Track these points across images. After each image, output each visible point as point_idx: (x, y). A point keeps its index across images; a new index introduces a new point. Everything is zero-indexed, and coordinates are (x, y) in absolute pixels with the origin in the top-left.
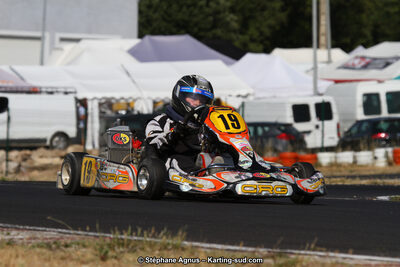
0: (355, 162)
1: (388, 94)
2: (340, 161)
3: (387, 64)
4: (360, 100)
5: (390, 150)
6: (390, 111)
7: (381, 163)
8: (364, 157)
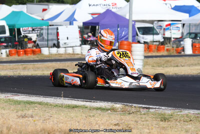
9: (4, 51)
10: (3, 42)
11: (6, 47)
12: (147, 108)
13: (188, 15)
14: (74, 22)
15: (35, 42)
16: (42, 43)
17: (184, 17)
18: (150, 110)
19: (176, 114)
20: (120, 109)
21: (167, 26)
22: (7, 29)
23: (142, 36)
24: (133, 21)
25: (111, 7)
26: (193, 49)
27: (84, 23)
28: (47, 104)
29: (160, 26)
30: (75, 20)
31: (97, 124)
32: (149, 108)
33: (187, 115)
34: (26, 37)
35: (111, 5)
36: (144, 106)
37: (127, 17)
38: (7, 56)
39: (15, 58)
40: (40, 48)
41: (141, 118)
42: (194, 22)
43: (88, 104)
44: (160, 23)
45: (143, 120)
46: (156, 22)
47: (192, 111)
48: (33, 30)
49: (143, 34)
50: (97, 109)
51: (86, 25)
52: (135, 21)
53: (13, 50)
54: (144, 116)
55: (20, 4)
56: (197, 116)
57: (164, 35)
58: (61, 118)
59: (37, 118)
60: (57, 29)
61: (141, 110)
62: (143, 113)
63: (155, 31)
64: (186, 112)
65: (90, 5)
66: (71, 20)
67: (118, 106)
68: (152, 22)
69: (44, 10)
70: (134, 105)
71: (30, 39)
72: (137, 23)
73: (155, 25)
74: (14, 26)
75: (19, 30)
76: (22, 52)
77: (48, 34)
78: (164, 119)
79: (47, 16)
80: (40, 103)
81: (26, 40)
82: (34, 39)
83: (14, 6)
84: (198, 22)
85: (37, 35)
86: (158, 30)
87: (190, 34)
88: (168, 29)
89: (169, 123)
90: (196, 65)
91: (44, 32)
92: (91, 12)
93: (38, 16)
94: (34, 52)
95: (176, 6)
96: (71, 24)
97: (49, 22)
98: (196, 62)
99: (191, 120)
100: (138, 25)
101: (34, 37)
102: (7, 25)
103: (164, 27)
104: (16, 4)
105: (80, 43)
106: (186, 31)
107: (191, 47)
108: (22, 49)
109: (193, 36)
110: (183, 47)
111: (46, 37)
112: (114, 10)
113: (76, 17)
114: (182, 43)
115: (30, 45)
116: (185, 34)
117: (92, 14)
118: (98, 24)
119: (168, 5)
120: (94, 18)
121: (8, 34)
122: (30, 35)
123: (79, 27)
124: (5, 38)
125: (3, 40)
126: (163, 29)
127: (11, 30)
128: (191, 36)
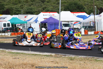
0: (5, 35)
1: (7, 23)
2: (2, 35)
3: (4, 18)
4: (3, 25)
5: (11, 33)
6: (8, 26)
7: (9, 35)
8: (6, 34)
9: (9, 33)
10: (9, 30)
11: (10, 32)
12: (65, 55)
13: (83, 19)
14: (37, 22)
15: (22, 30)
16: (24, 30)
17: (81, 20)
18: (66, 56)
19: (76, 57)
20: (54, 56)
21: (74, 23)
22: (10, 24)
23: (64, 27)
24: (61, 21)
25: (52, 16)
26: (85, 33)
27: (41, 22)
28: (25, 54)
29: (72, 23)
30: (38, 21)
31: (44, 61)
32: (66, 55)
33: (81, 58)
34: (18, 28)
35: (52, 15)
36: (63, 54)
37: (59, 20)
38: (11, 35)
39: (14, 36)
40: (24, 32)
41: (62, 59)
42: (85, 22)
43: (41, 54)
44: (72, 22)
45: (63, 60)
46: (70, 22)
47: (83, 56)
48: (21, 25)
49: (65, 26)
50: (45, 55)
51: (42, 23)
52: (62, 21)
53: (13, 33)
54: (63, 58)
55: (16, 15)
56: (84, 58)
57: (73, 27)
58: (30, 59)
59: (21, 59)
60: (31, 24)
61: (63, 56)
62: (63, 57)
63: (69, 25)
64: (80, 57)
65: (44, 15)
66: (36, 21)
67: (53, 54)
68: (68, 22)
69: (25, 17)
70: (60, 54)
71: (20, 28)
72: (62, 22)
73: (70, 23)
74: (13, 23)
75: (15, 25)
76: (16, 33)
77: (27, 26)
78: (71, 59)
79: (27, 19)
80: (22, 53)
81: (18, 29)
82: (21, 29)
83: (13, 15)
84: (86, 22)
85: (23, 27)
86: (71, 25)
87: (84, 26)
88: (75, 24)
89: (73, 61)
90: (86, 39)
91: (25, 26)
92: (44, 18)
93: (23, 19)
94: (21, 34)
95: (78, 15)
96: (36, 22)
97: (28, 22)
98: (86, 38)
99: (82, 60)
100: (63, 23)
101: (21, 28)
102: (11, 23)
103: (73, 24)
104: (14, 15)
105: (39, 30)
106: (82, 25)
107: (84, 32)
108: (16, 32)
109: (85, 27)
110: (81, 32)
111: (26, 28)
112: (53, 17)
113: (38, 20)
114: (80, 30)
115: (20, 31)
116: (82, 26)
117: (45, 19)
118: (47, 22)
119: (75, 15)
120: (45, 20)
121: (11, 26)
122: (19, 27)
123: (39, 24)
124: (10, 28)
125: (9, 29)
126: (73, 25)
127: (12, 25)
128: (84, 28)
